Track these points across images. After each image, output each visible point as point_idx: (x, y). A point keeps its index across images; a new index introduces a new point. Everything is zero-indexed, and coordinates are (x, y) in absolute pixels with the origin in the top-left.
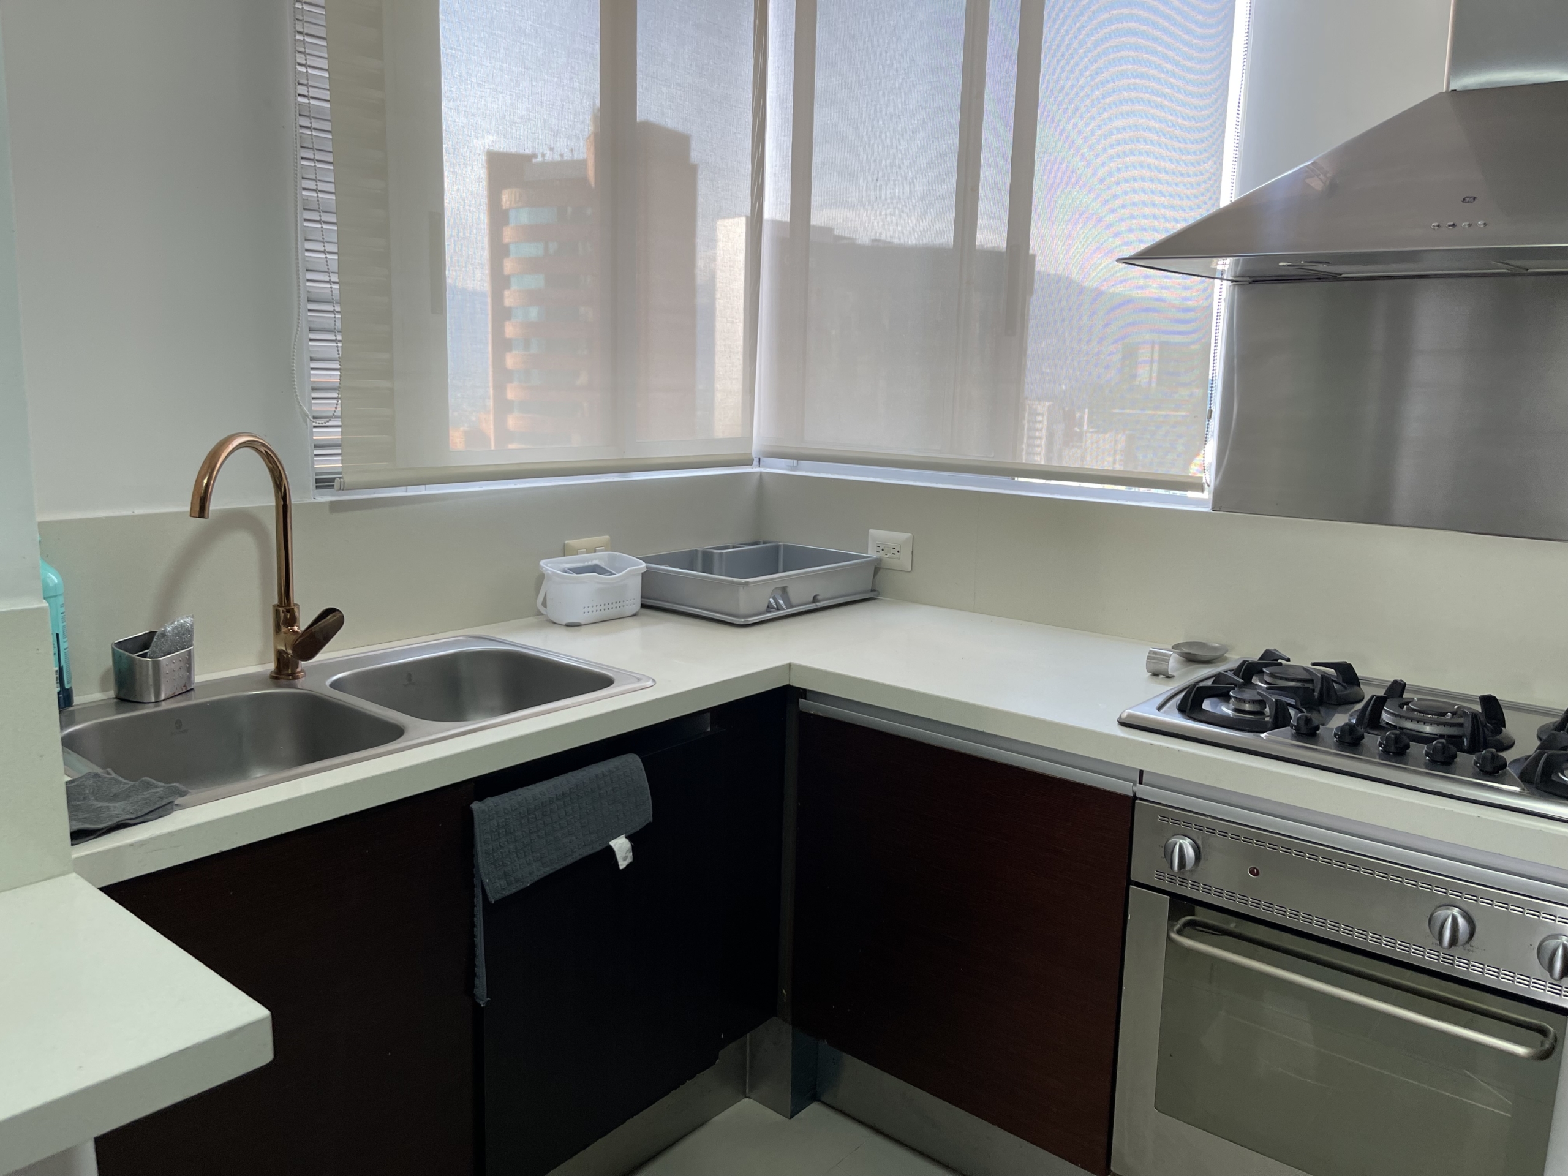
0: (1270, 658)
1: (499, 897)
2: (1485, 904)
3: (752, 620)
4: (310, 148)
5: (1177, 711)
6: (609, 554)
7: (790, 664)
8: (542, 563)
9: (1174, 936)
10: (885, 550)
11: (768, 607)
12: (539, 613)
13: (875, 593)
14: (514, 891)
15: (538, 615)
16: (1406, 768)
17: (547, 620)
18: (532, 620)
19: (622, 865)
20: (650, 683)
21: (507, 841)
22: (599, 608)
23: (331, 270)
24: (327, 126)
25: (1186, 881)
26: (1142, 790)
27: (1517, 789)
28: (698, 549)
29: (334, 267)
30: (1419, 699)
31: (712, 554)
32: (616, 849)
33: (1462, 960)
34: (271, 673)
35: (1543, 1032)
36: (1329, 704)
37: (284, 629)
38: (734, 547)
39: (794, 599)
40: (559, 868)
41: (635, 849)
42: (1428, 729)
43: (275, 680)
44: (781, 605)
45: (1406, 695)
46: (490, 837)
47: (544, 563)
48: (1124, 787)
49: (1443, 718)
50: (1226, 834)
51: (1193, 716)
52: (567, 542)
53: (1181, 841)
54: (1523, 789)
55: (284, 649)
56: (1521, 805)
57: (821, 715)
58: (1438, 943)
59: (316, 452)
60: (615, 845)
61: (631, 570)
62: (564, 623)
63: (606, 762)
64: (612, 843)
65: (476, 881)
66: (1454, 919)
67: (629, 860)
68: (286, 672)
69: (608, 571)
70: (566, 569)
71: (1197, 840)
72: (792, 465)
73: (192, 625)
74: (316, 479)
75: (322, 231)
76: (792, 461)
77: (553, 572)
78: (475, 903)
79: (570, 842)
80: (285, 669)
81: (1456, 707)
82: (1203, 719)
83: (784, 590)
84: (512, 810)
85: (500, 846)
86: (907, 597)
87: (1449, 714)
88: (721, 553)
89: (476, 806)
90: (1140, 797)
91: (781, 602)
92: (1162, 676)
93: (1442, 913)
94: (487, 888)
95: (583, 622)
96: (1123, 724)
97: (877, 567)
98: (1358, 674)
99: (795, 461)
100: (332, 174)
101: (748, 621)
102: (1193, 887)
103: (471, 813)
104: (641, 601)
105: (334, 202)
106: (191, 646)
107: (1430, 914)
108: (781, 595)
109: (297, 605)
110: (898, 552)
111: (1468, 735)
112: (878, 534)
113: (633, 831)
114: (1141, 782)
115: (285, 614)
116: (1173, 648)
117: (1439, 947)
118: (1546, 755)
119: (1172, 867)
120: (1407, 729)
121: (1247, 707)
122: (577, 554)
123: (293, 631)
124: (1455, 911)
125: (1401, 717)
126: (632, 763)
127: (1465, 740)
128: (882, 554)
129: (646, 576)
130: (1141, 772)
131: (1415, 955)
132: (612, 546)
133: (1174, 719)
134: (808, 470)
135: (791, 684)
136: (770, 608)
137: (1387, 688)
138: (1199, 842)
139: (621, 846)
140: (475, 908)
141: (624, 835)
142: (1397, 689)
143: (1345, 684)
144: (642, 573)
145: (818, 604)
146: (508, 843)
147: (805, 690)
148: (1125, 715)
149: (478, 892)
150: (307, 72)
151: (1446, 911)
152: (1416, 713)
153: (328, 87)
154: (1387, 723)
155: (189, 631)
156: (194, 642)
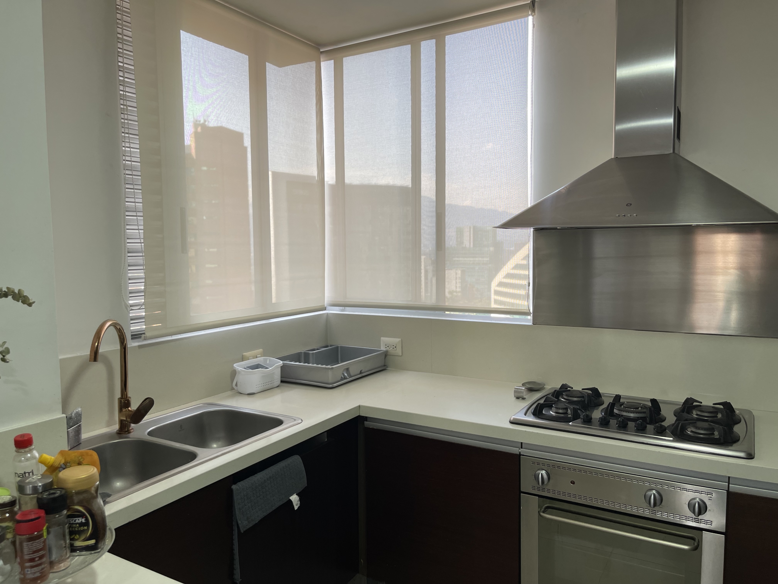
0: (564, 387)
1: (245, 529)
2: (666, 487)
3: (335, 385)
4: (132, 184)
5: (532, 415)
6: (264, 358)
7: (359, 406)
8: (235, 365)
9: (542, 514)
10: (389, 346)
11: (341, 378)
12: (233, 389)
13: (385, 367)
14: (251, 525)
15: (232, 390)
16: (627, 433)
17: (237, 392)
18: (229, 393)
19: (296, 508)
20: (300, 421)
21: (248, 502)
22: (263, 385)
23: (141, 238)
24: (139, 173)
25: (544, 489)
26: (523, 451)
27: (672, 439)
28: (302, 351)
29: (142, 236)
30: (627, 402)
31: (309, 353)
32: (293, 500)
33: (659, 512)
34: (117, 431)
35: (693, 539)
36: (591, 406)
37: (124, 410)
38: (318, 349)
39: (352, 373)
40: (269, 512)
41: (300, 500)
42: (632, 415)
43: (118, 435)
44: (346, 377)
45: (621, 400)
46: (241, 501)
47: (236, 365)
48: (515, 450)
49: (637, 410)
50: (560, 467)
51: (540, 417)
52: (244, 354)
53: (542, 472)
54: (674, 439)
55: (125, 419)
56: (674, 445)
57: (375, 428)
58: (649, 506)
59: (131, 322)
60: (292, 499)
61: (276, 365)
62: (247, 393)
63: (285, 460)
64: (291, 498)
65: (234, 523)
66: (654, 495)
67: (299, 505)
68: (124, 430)
69: (265, 367)
70: (245, 367)
71: (548, 471)
72: (342, 309)
73: (81, 412)
74: (131, 335)
75: (137, 220)
76: (342, 307)
77: (241, 369)
78: (234, 534)
79: (274, 500)
80: (124, 429)
81: (642, 405)
82: (544, 418)
83: (347, 370)
84: (249, 487)
85: (245, 505)
86: (402, 368)
87: (640, 408)
88: (313, 353)
89: (234, 487)
90: (522, 454)
91: (346, 375)
92: (521, 399)
93: (649, 493)
94: (240, 526)
95: (256, 392)
96: (512, 422)
97: (386, 354)
98: (600, 392)
99: (343, 308)
100: (141, 195)
101: (334, 386)
102: (548, 491)
103: (232, 490)
104: (281, 379)
105: (142, 207)
106: (81, 422)
107: (645, 493)
108: (346, 372)
109: (130, 397)
110: (395, 347)
111: (649, 417)
112: (385, 340)
113: (299, 491)
114: (522, 448)
115: (125, 403)
116: (522, 385)
117: (650, 507)
118: (680, 424)
119: (539, 484)
120: (624, 416)
121: (561, 411)
122: (249, 360)
123: (129, 410)
124: (654, 492)
125: (622, 411)
126: (296, 459)
127: (648, 419)
128: (388, 348)
129: (283, 368)
130: (522, 443)
131: (640, 512)
132: (264, 354)
133: (531, 419)
134: (349, 311)
135: (360, 415)
136: (342, 379)
137: (614, 397)
138: (549, 472)
139: (294, 498)
140: (234, 536)
141: (295, 494)
142: (618, 398)
143: (595, 397)
144: (281, 367)
145: (363, 374)
146: (248, 503)
147: (366, 417)
148: (512, 419)
149: (235, 528)
150: (130, 150)
151: (650, 492)
152: (627, 409)
153: (139, 156)
154: (616, 414)
155: (80, 415)
156: (82, 420)
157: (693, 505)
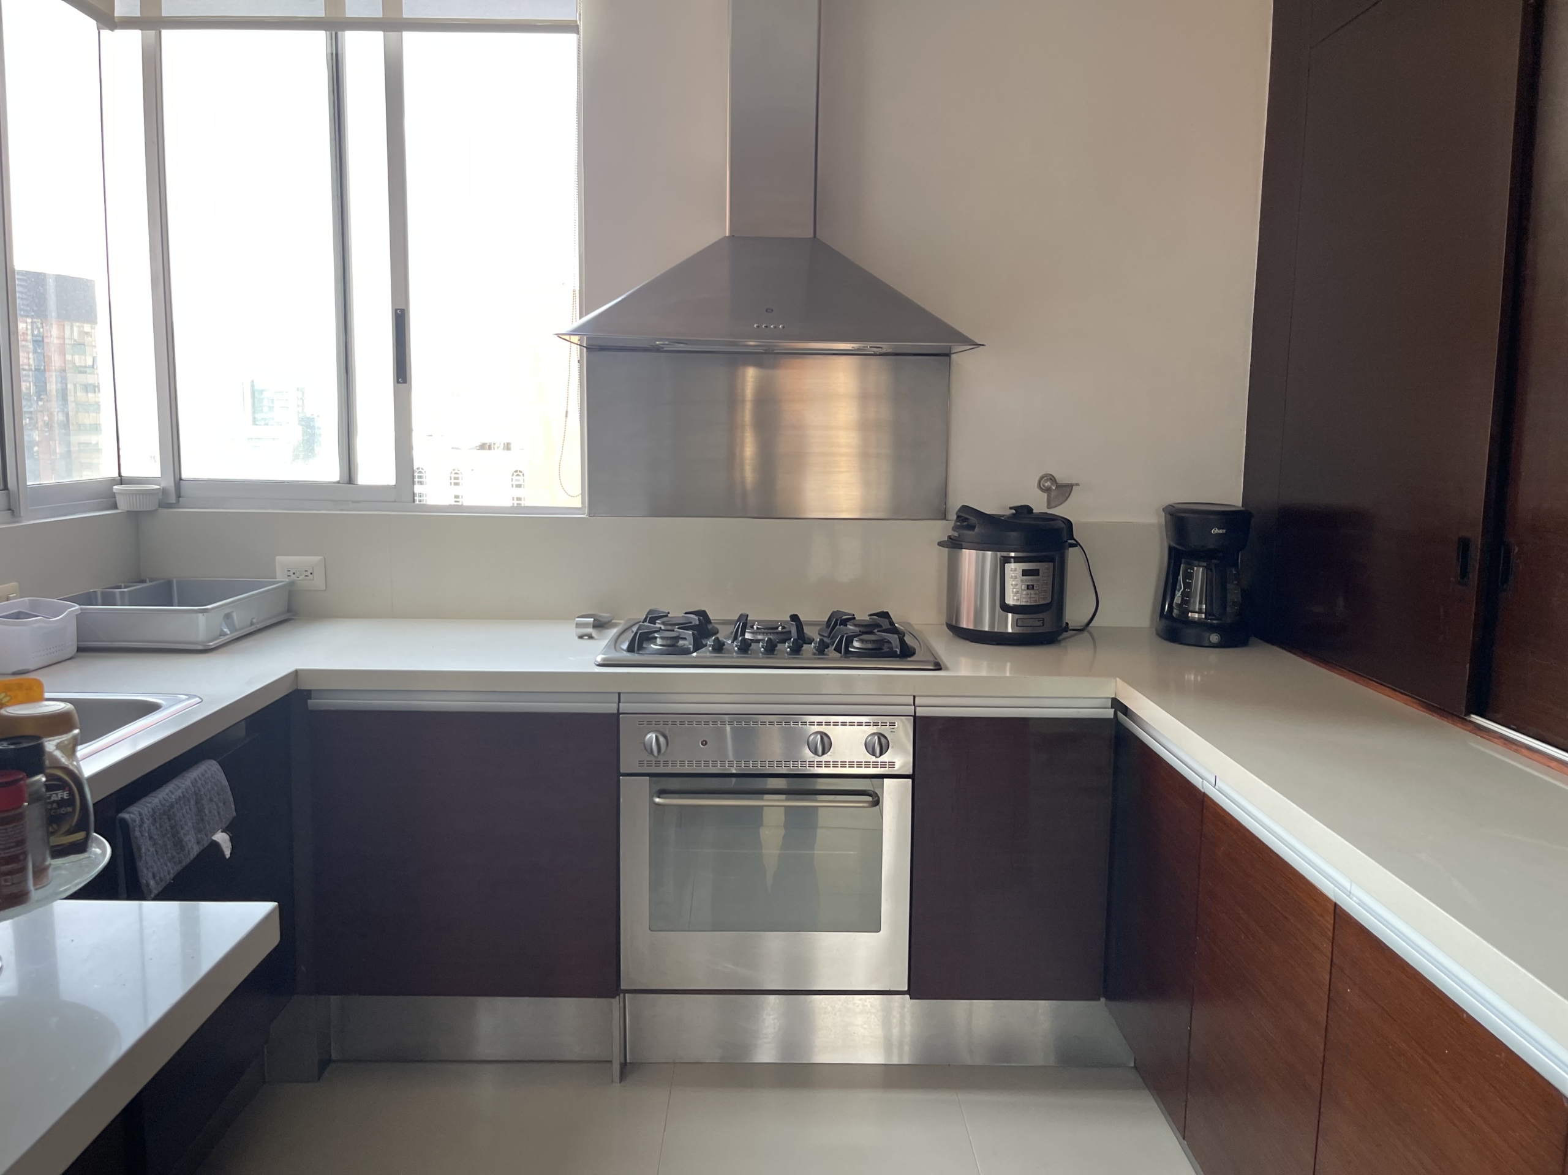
0: (655, 613)
3: (209, 645)
5: (627, 652)
6: (30, 600)
7: (296, 672)
9: (655, 800)
10: (295, 573)
19: (228, 853)
20: (197, 700)
22: (47, 652)
25: (662, 763)
26: (622, 707)
31: (113, 594)
32: (218, 841)
33: (827, 763)
39: (237, 624)
40: (187, 863)
50: (684, 723)
51: (640, 651)
53: (654, 736)
57: (335, 709)
58: (815, 755)
64: (215, 837)
66: (821, 738)
67: (231, 849)
82: (649, 653)
85: (147, 849)
86: (326, 614)
88: (123, 592)
89: (126, 815)
90: (622, 712)
92: (587, 637)
93: (813, 738)
95: (31, 669)
96: (602, 665)
97: (291, 589)
98: (709, 616)
101: (205, 646)
102: (665, 765)
107: (806, 740)
108: (226, 622)
110: (311, 574)
112: (286, 560)
113: (225, 826)
114: (621, 702)
117: (815, 758)
118: (845, 637)
121: (667, 642)
124: (820, 734)
125: (755, 633)
126: (213, 768)
128: (294, 577)
130: (619, 694)
131: (802, 769)
133: (627, 656)
135: (299, 688)
136: (221, 635)
138: (665, 733)
139: (221, 838)
141: (220, 831)
142: (744, 618)
143: (704, 625)
147: (312, 692)
148: (599, 659)
151: (815, 735)
157: (871, 746)
